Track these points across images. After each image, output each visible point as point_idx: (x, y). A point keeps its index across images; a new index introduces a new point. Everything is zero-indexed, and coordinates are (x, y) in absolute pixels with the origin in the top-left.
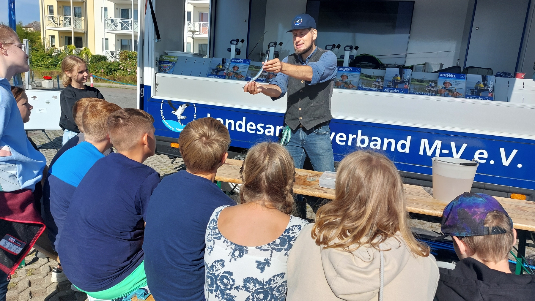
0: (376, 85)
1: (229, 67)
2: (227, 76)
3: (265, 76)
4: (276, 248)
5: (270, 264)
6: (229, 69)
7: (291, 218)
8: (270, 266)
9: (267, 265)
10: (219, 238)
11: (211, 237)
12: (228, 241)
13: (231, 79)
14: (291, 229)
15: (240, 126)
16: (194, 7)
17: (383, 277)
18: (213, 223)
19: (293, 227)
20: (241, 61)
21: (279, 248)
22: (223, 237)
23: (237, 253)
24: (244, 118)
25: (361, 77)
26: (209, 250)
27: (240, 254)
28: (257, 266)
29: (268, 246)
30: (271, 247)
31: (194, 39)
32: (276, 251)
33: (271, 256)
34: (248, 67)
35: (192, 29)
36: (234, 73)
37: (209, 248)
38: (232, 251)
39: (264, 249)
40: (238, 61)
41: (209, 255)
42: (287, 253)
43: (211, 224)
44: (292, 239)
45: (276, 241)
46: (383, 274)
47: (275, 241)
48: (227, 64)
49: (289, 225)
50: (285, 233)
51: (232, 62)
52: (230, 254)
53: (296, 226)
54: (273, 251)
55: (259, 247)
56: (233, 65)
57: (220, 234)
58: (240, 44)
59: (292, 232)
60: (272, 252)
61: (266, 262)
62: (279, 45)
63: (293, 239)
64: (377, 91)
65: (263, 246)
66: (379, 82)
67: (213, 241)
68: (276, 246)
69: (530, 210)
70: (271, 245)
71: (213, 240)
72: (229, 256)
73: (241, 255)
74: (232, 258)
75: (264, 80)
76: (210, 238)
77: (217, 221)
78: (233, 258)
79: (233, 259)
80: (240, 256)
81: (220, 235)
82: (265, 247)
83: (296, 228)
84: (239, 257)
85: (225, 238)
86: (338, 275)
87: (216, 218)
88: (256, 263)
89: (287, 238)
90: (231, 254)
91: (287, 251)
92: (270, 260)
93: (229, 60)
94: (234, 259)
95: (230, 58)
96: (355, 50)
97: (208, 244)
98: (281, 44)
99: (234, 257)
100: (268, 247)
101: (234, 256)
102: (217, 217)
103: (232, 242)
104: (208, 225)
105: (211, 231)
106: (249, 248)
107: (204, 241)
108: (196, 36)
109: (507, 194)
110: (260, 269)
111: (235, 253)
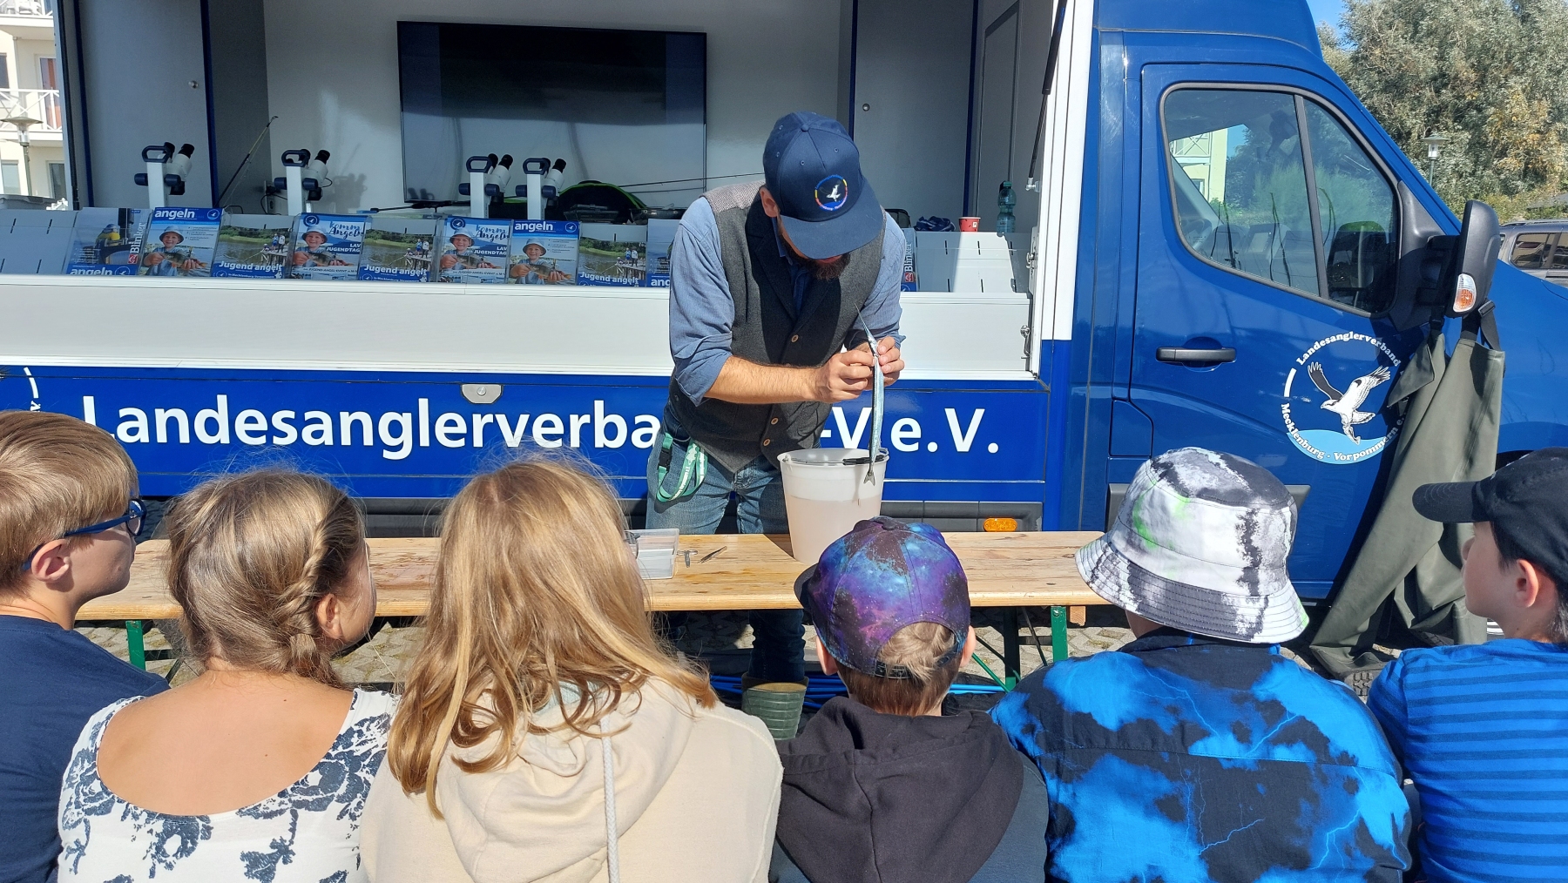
0: (627, 270)
1: (146, 237)
2: (144, 265)
3: (280, 259)
4: (310, 798)
5: (291, 856)
6: (149, 242)
7: (356, 697)
8: (291, 862)
9: (281, 860)
10: (105, 809)
11: (76, 811)
12: (138, 812)
13: (159, 274)
14: (355, 732)
15: (212, 427)
16: (16, 40)
17: (612, 808)
18: (83, 762)
19: (361, 723)
20: (187, 214)
21: (321, 796)
22: (120, 801)
23: (173, 844)
24: (222, 400)
25: (581, 247)
26: (73, 856)
27: (184, 843)
28: (246, 870)
29: (279, 800)
30: (290, 800)
31: (25, 146)
32: (309, 810)
33: (293, 830)
34: (216, 234)
35: (16, 114)
36: (167, 253)
37: (71, 851)
38: (156, 840)
39: (269, 811)
40: (179, 214)
41: (73, 872)
42: (349, 808)
43: (75, 769)
44: (362, 763)
45: (306, 778)
46: (612, 802)
47: (303, 778)
48: (138, 228)
49: (350, 721)
50: (335, 747)
51: (155, 219)
52: (147, 852)
53: (372, 720)
54: (299, 811)
55: (248, 810)
56: (160, 228)
57: (108, 794)
58: (180, 160)
59: (360, 741)
60: (295, 815)
61: (276, 850)
62: (317, 158)
63: (363, 761)
64: (633, 285)
65: (264, 802)
66: (634, 261)
67: (83, 823)
68: (307, 794)
69: (1012, 554)
70: (290, 796)
71: (86, 821)
72: (144, 858)
73: (190, 845)
74: (157, 863)
75: (276, 272)
76: (74, 814)
77: (94, 755)
78: (160, 861)
79: (160, 867)
80: (184, 851)
81: (106, 798)
82: (269, 805)
83: (372, 725)
84: (181, 856)
85: (126, 803)
86: (492, 837)
87: (92, 746)
88: (243, 860)
89: (343, 762)
90: (153, 851)
91: (347, 803)
92: (291, 842)
93: (145, 214)
94: (164, 864)
95: (148, 207)
96: (557, 172)
97: (68, 837)
98: (324, 156)
99: (164, 859)
100: (282, 803)
101: (164, 854)
102: (94, 742)
103: (151, 811)
104: (65, 776)
105: (77, 793)
106: (215, 819)
107: (56, 830)
108: (32, 137)
109: (973, 521)
110: (257, 877)
111: (165, 846)
